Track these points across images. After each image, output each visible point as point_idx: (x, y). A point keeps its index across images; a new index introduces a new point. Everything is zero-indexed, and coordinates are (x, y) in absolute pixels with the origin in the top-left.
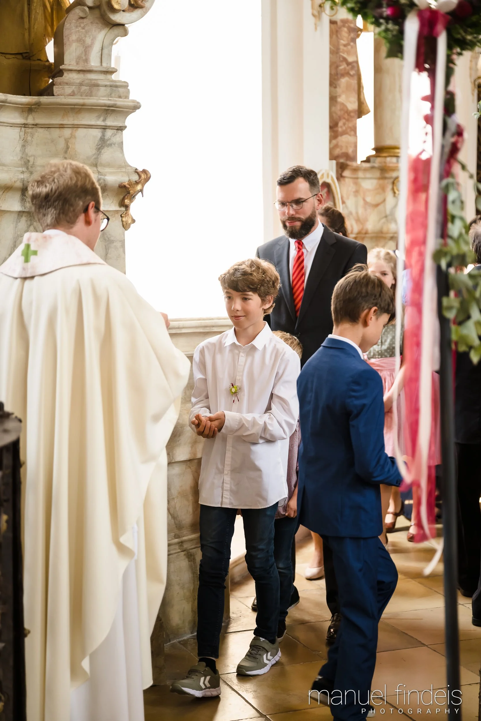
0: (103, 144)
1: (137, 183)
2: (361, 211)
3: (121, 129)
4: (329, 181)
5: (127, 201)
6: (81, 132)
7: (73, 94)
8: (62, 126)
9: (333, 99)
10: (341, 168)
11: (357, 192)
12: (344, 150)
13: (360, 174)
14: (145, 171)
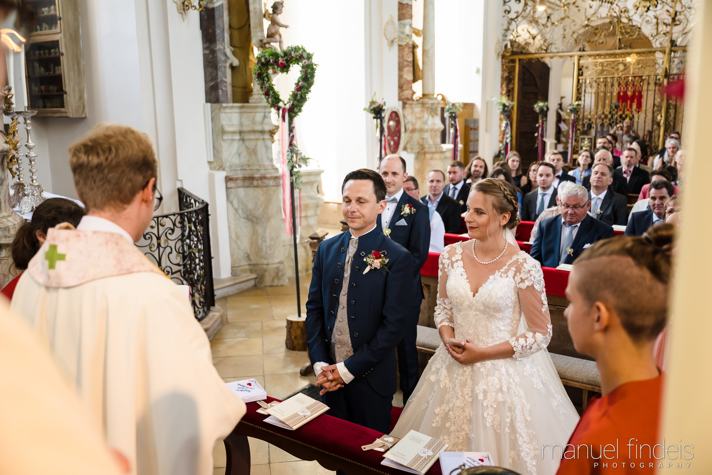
0: (265, 117)
1: (275, 129)
2: (414, 120)
3: (270, 112)
4: (395, 110)
5: (272, 135)
6: (257, 114)
7: (255, 103)
8: (251, 112)
9: (400, 77)
10: (404, 104)
11: (412, 113)
12: (406, 97)
13: (414, 106)
14: (278, 126)
